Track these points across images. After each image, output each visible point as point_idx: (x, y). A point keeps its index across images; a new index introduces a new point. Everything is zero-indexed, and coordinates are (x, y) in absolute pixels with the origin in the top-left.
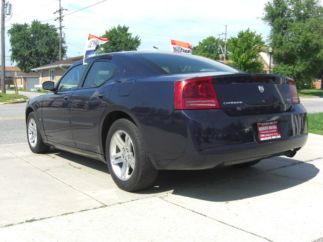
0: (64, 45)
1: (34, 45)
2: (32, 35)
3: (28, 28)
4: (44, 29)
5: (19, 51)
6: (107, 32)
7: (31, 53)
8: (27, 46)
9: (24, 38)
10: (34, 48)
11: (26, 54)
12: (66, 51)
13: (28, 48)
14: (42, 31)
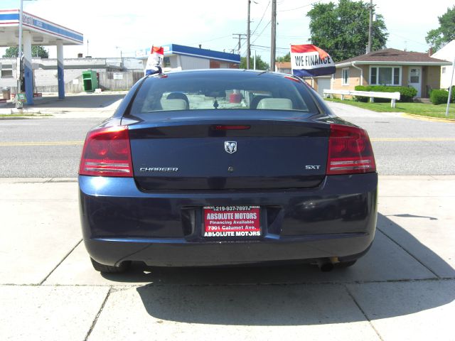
0: (383, 32)
1: (342, 32)
2: (339, 19)
3: (334, 8)
4: (356, 9)
5: (320, 40)
6: (449, 10)
7: (336, 45)
8: (332, 34)
9: (328, 23)
10: (341, 36)
11: (330, 45)
12: (386, 39)
13: (334, 36)
14: (353, 12)
